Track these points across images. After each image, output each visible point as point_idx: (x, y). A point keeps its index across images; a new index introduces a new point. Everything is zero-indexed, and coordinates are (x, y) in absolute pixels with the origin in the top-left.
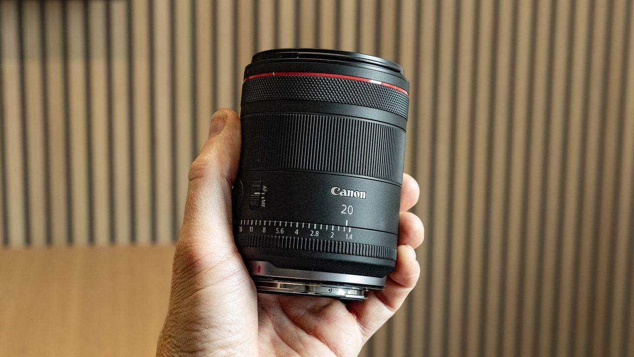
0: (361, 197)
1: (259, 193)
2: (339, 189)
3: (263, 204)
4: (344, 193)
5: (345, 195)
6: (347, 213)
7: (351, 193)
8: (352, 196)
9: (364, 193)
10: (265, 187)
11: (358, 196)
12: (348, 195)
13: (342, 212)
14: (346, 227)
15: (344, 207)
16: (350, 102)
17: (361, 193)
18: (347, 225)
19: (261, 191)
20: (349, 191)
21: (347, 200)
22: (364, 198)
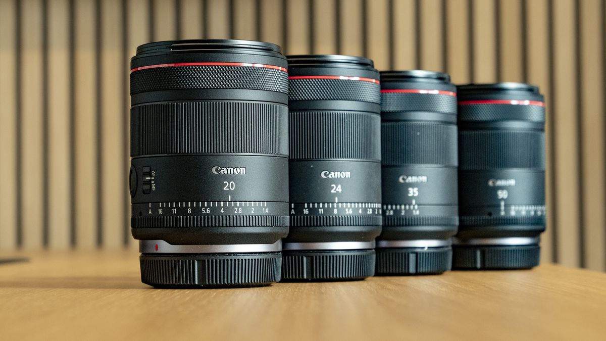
0: (242, 173)
1: (150, 178)
2: (220, 168)
3: (154, 188)
4: (224, 171)
5: (226, 172)
6: (229, 189)
7: (231, 170)
8: (232, 173)
9: (244, 169)
10: (154, 172)
11: (239, 172)
12: (229, 173)
13: (225, 189)
14: (229, 202)
15: (226, 184)
16: (225, 86)
17: (241, 169)
18: (230, 200)
19: (151, 176)
20: (229, 169)
21: (228, 177)
22: (244, 173)
